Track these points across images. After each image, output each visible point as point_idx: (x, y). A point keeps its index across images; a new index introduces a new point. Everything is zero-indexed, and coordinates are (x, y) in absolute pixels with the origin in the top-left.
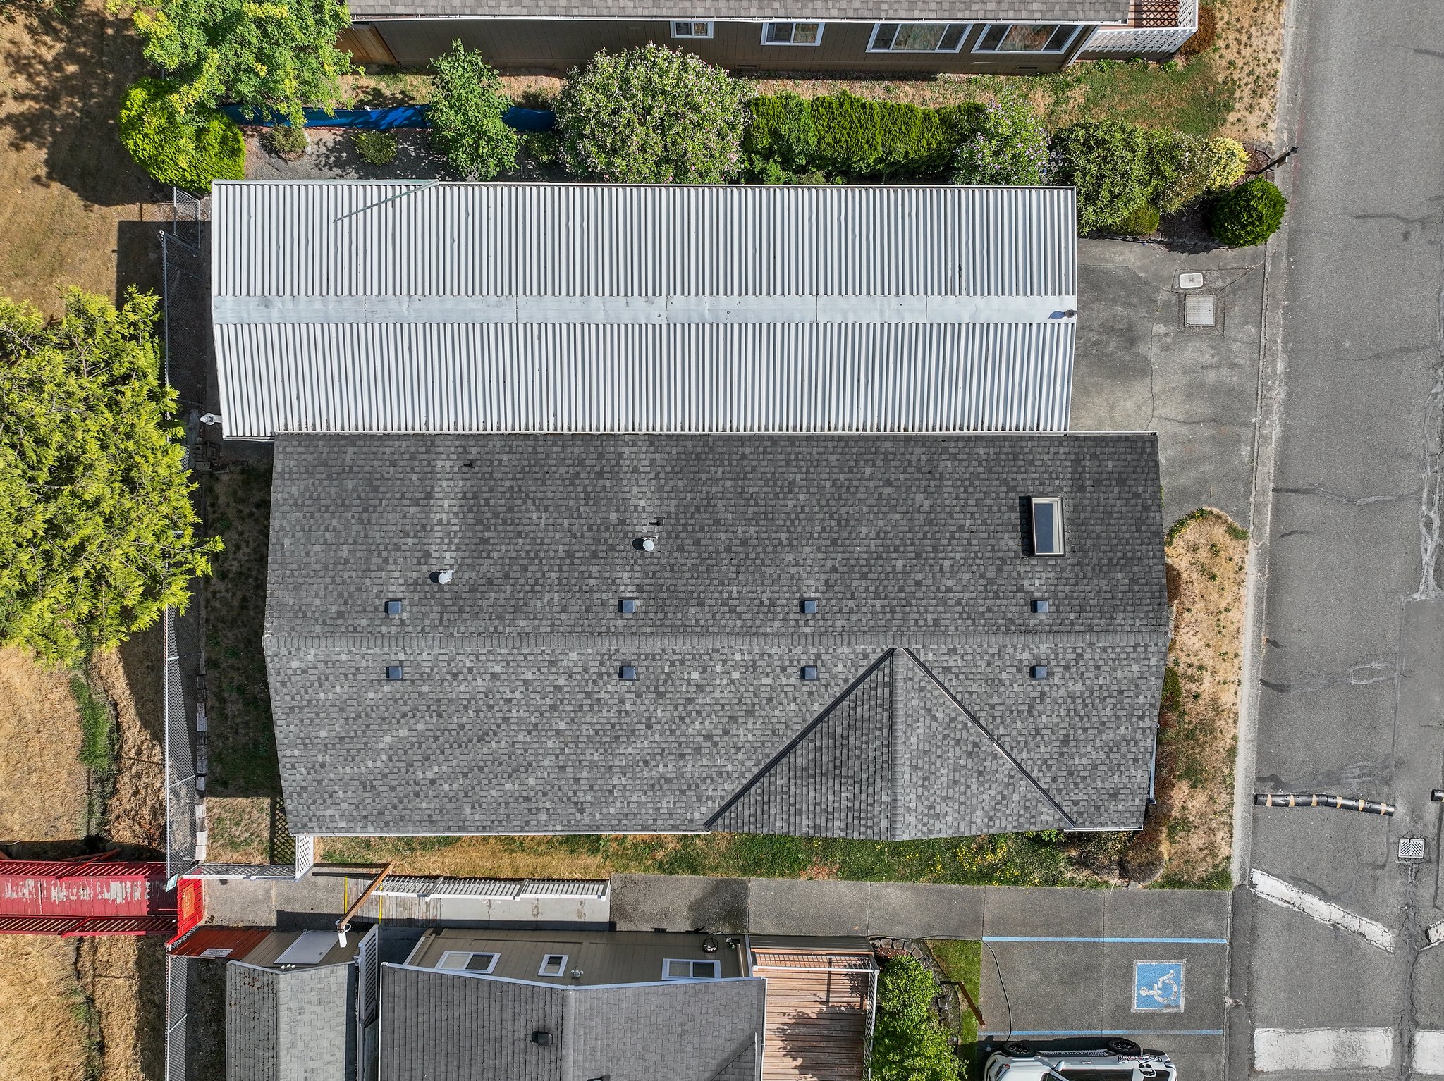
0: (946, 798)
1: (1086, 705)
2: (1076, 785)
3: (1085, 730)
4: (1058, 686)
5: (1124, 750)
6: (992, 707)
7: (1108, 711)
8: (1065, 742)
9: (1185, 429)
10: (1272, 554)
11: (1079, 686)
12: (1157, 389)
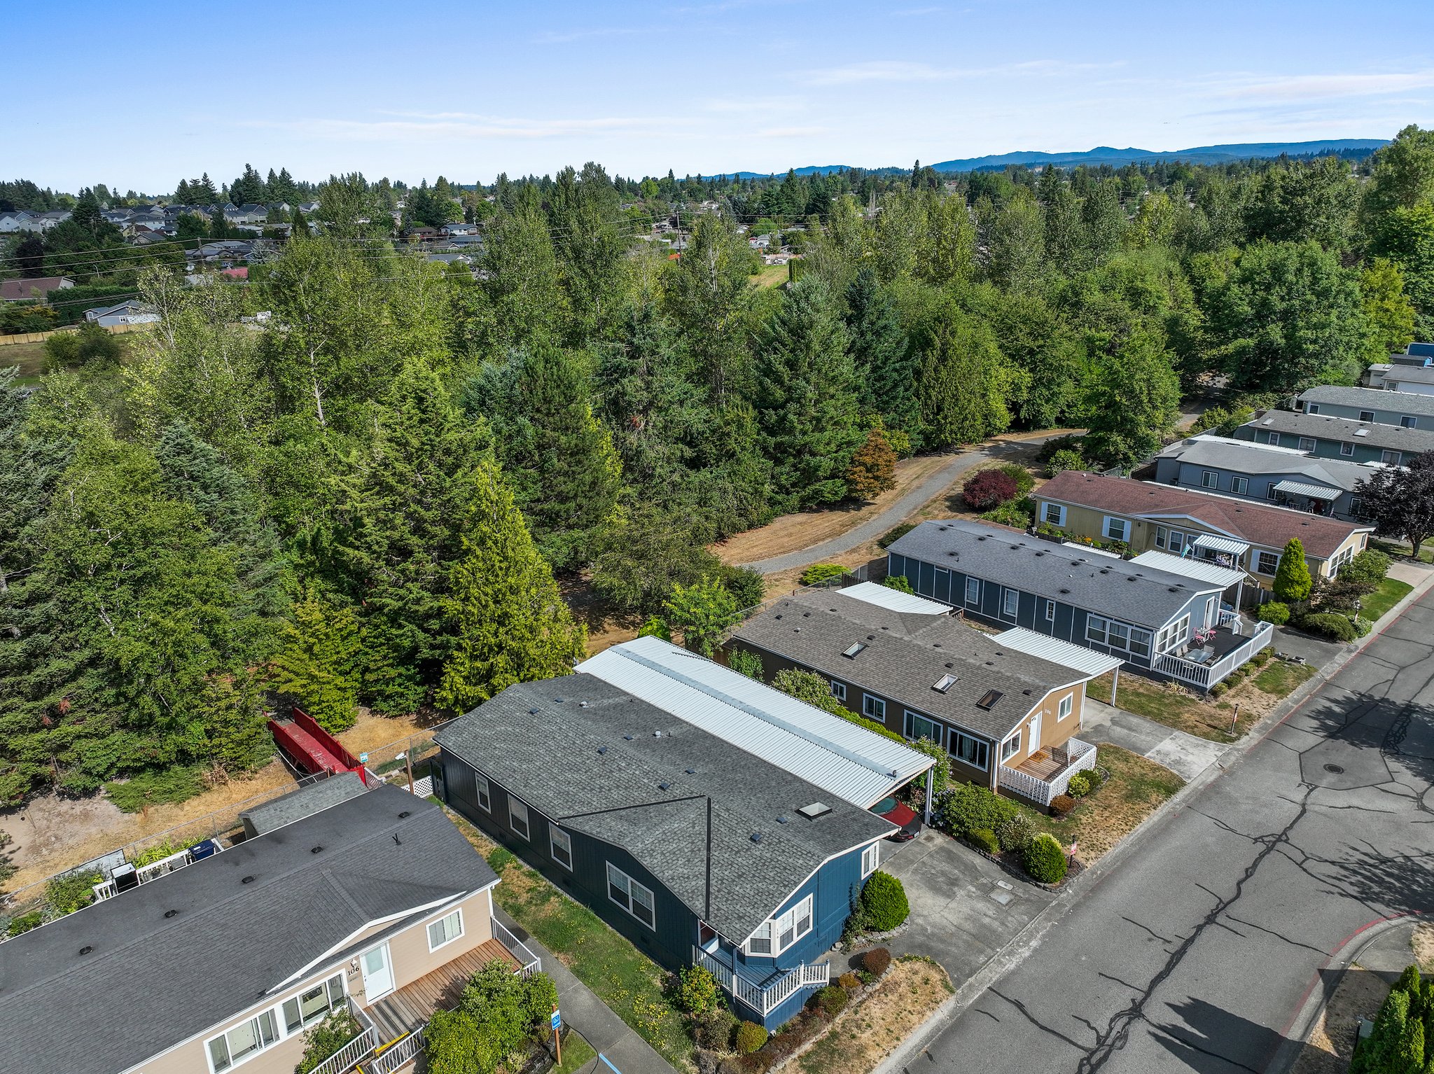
0: (662, 853)
1: (764, 864)
2: (727, 900)
3: (754, 876)
4: (758, 850)
5: (764, 897)
6: (722, 841)
7: (772, 874)
8: (740, 876)
9: (953, 929)
10: (964, 1014)
11: (768, 855)
12: (950, 905)
